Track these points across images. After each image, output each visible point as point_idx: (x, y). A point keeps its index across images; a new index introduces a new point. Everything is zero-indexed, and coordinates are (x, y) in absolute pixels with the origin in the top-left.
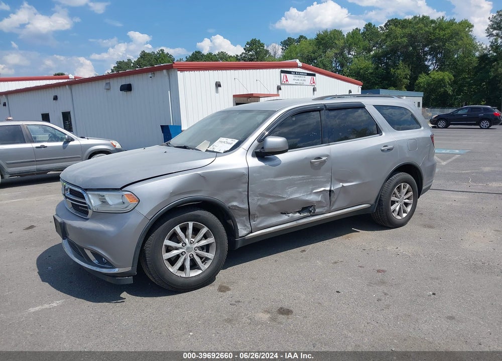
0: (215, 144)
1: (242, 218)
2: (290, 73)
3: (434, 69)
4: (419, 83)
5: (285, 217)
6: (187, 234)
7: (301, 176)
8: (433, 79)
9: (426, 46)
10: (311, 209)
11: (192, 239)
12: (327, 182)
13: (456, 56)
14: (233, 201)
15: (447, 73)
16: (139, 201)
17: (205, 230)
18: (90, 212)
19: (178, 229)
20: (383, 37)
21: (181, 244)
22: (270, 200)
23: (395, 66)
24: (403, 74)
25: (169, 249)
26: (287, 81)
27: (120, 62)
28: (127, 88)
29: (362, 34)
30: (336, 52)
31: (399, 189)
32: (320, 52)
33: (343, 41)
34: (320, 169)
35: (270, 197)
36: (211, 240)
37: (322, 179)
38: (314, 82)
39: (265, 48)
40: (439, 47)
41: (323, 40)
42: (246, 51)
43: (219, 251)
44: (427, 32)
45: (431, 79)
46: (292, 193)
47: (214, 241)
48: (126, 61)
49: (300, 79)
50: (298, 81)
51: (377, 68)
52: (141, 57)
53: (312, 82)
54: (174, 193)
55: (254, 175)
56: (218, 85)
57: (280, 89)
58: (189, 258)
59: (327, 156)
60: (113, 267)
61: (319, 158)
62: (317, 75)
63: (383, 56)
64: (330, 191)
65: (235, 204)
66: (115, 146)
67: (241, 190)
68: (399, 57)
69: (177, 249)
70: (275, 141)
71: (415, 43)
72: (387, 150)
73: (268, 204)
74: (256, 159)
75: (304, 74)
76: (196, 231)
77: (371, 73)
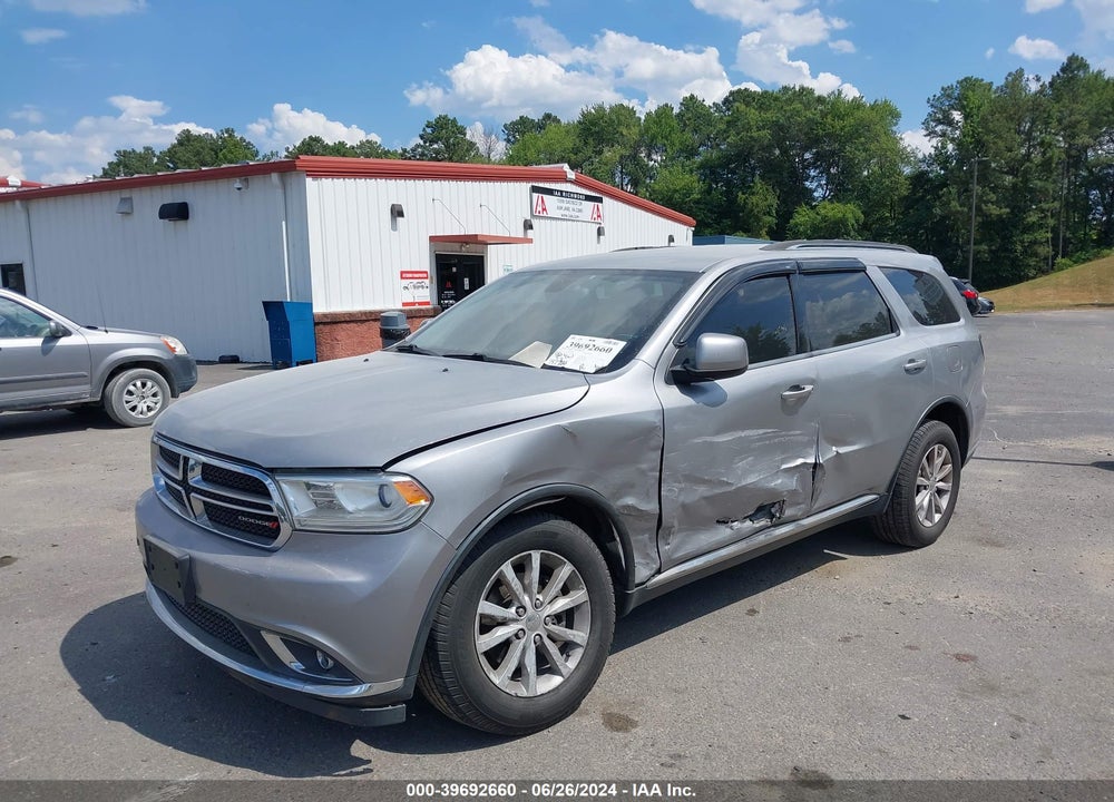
0: (561, 349)
1: (640, 537)
2: (550, 192)
3: (824, 198)
4: (796, 225)
5: (724, 532)
6: (526, 582)
7: (761, 431)
8: (824, 219)
9: (806, 149)
10: (773, 510)
11: (538, 596)
12: (807, 445)
13: (866, 173)
14: (626, 494)
15: (850, 206)
16: (432, 500)
17: (566, 571)
18: (285, 528)
19: (507, 569)
20: (723, 127)
21: (513, 610)
22: (703, 490)
23: (746, 187)
24: (763, 204)
25: (488, 625)
26: (544, 209)
27: (125, 152)
28: (177, 212)
29: (678, 115)
30: (623, 152)
31: (930, 459)
32: (589, 151)
33: (635, 130)
34: (796, 413)
35: (704, 482)
36: (579, 596)
37: (800, 438)
38: (599, 216)
39: (468, 137)
40: (833, 153)
41: (594, 124)
42: (425, 142)
43: (598, 624)
44: (809, 120)
45: (819, 217)
46: (746, 473)
47: (586, 598)
48: (140, 150)
49: (571, 206)
50: (566, 212)
51: (709, 191)
52: (180, 143)
53: (595, 216)
54: (513, 477)
55: (676, 427)
56: (397, 212)
57: (531, 227)
58: (533, 646)
59: (812, 382)
60: (355, 680)
61: (796, 388)
62: (605, 199)
63: (720, 166)
64: (815, 465)
65: (630, 501)
66: (173, 350)
67: (644, 466)
68: (754, 169)
69: (503, 623)
70: (717, 344)
71: (785, 140)
72: (913, 371)
73: (698, 501)
74: (674, 390)
75: (577, 196)
76: (547, 573)
77: (697, 202)
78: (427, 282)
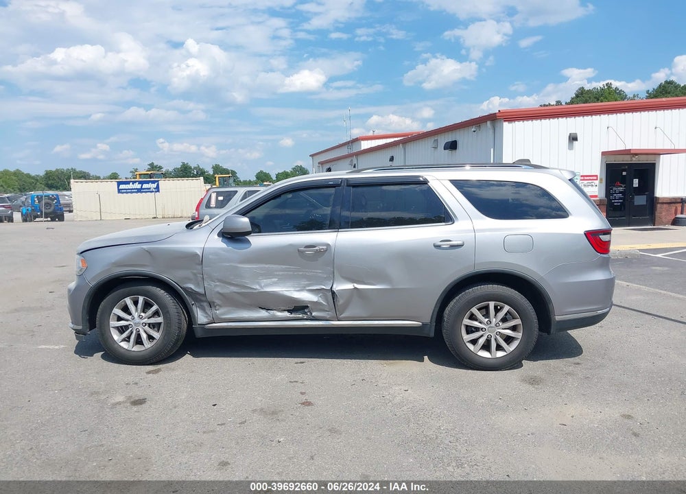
5: (263, 314)
10: (304, 310)
12: (327, 279)
14: (187, 283)
16: (87, 267)
17: (155, 307)
19: (127, 300)
21: (130, 317)
22: (233, 288)
28: (453, 146)
34: (316, 260)
35: (234, 285)
36: (160, 320)
37: (321, 275)
47: (163, 321)
55: (211, 256)
56: (573, 138)
58: (135, 332)
59: (327, 245)
61: (312, 247)
64: (332, 291)
65: (189, 286)
67: (195, 271)
72: (449, 246)
73: (232, 293)
74: (219, 240)
78: (597, 182)
